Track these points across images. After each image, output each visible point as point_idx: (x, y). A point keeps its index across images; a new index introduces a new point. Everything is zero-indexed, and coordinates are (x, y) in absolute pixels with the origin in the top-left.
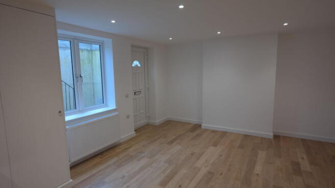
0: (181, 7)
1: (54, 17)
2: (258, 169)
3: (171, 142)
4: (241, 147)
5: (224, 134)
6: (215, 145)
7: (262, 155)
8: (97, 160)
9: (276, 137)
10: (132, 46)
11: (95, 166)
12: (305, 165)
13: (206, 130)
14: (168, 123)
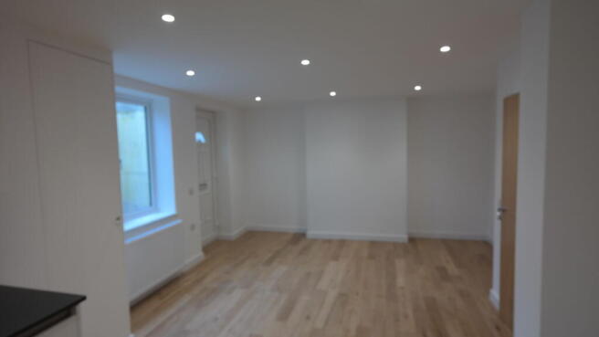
0: (306, 62)
1: (110, 64)
2: (401, 281)
3: (269, 262)
4: (371, 257)
5: (342, 243)
6: (336, 258)
7: (400, 264)
8: (155, 303)
9: (412, 240)
10: (198, 109)
11: (157, 311)
12: (452, 269)
13: (314, 241)
14: (251, 236)
